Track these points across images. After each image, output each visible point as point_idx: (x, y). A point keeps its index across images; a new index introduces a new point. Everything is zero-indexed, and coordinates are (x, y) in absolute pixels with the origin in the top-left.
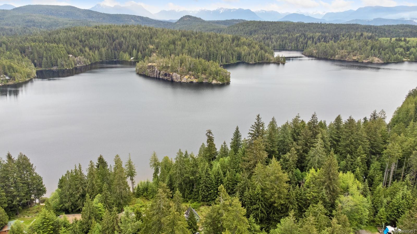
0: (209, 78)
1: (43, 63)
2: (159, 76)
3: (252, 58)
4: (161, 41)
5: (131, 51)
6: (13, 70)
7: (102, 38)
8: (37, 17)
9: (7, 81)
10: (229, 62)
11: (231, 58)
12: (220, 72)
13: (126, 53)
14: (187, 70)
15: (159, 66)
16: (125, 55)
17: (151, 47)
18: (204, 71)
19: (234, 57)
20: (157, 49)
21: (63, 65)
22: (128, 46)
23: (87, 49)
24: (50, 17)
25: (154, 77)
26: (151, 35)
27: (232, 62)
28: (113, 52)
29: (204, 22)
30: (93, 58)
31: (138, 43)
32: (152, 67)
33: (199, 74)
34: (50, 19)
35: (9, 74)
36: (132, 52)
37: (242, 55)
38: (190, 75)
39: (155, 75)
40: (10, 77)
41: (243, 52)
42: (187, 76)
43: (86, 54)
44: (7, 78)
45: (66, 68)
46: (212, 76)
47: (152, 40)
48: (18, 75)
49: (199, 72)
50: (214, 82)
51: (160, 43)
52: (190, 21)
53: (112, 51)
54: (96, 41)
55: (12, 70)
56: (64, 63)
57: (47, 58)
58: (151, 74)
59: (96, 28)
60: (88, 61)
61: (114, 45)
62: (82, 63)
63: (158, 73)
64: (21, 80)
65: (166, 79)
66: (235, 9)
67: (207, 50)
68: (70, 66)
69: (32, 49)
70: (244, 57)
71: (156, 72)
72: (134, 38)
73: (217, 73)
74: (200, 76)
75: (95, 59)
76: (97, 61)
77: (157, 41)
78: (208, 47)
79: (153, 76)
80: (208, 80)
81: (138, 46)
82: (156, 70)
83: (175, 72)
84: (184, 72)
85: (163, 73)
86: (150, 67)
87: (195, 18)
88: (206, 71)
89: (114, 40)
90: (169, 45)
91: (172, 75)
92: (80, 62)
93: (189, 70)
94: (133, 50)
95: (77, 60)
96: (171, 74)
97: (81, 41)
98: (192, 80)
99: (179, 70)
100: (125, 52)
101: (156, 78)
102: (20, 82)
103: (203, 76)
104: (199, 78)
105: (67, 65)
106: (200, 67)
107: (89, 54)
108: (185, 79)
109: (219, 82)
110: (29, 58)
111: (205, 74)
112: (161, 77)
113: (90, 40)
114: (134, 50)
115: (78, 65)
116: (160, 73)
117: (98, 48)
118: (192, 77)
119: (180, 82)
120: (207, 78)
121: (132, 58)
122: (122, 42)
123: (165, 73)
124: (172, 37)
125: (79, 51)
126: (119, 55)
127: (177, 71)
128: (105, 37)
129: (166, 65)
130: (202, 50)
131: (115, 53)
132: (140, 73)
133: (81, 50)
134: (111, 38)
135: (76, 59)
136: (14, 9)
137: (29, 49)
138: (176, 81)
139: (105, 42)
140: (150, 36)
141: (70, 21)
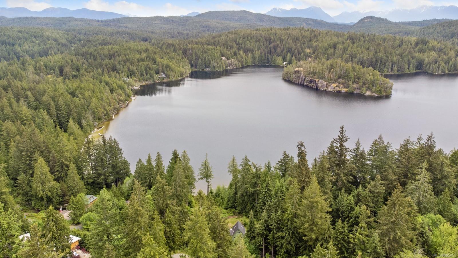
0: (363, 89)
1: (198, 65)
2: (304, 83)
3: (439, 68)
4: (320, 45)
5: (286, 55)
6: (170, 69)
7: (259, 41)
8: (213, 22)
9: (163, 78)
10: (402, 72)
11: (407, 66)
12: (377, 82)
13: (280, 57)
14: (337, 77)
15: (306, 72)
16: (278, 59)
17: (308, 51)
18: (357, 80)
19: (411, 65)
20: (314, 53)
21: (214, 67)
22: (284, 50)
23: (241, 52)
24: (223, 22)
25: (298, 84)
26: (311, 37)
27: (407, 71)
28: (267, 56)
29: (390, 24)
30: (245, 61)
31: (294, 47)
32: (298, 72)
33: (350, 83)
34: (222, 24)
35: (166, 72)
36: (285, 57)
37: (424, 63)
38: (339, 83)
39: (300, 81)
40: (166, 75)
41: (427, 59)
42: (335, 84)
43: (239, 57)
44: (164, 76)
45: (217, 70)
46: (367, 86)
47: (310, 43)
48: (172, 74)
49: (350, 81)
50: (368, 93)
51: (318, 46)
52: (371, 22)
53: (265, 55)
54: (252, 44)
55: (168, 69)
56: (216, 64)
57: (202, 60)
58: (296, 80)
59: (257, 31)
60: (240, 64)
61: (269, 48)
62: (233, 66)
63: (303, 79)
64: (174, 78)
65: (311, 87)
66: (443, 6)
67: (374, 55)
68: (221, 68)
69: (192, 51)
70: (427, 65)
71: (301, 77)
72: (291, 41)
73: (373, 83)
74: (350, 85)
75: (247, 63)
76: (249, 64)
77: (315, 44)
78: (376, 52)
79: (297, 82)
80: (361, 90)
81: (293, 49)
82: (302, 75)
83: (322, 79)
84: (332, 80)
85: (308, 79)
86: (296, 72)
87: (380, 19)
88: (360, 80)
89: (270, 43)
90: (328, 49)
91: (317, 82)
92: (231, 64)
93: (339, 78)
94: (287, 54)
95: (229, 62)
96: (317, 80)
97: (238, 44)
98: (340, 90)
99: (326, 76)
100: (278, 56)
101: (301, 84)
102: (174, 80)
103: (355, 85)
104: (349, 87)
105: (218, 67)
106: (352, 74)
107: (242, 58)
108: (333, 87)
109: (374, 94)
110: (188, 59)
111: (357, 83)
112: (305, 84)
113: (247, 43)
114: (289, 54)
115: (229, 68)
116: (305, 79)
117: (252, 51)
118: (342, 86)
119: (325, 90)
120: (359, 89)
121: (285, 63)
122: (278, 45)
123: (311, 79)
124: (335, 39)
125: (233, 54)
126: (272, 59)
127: (325, 78)
128: (262, 40)
129: (314, 70)
130: (367, 55)
131: (268, 57)
132: (285, 78)
133: (235, 54)
134: (268, 41)
135: (227, 62)
136: (196, 16)
137: (189, 51)
138: (321, 88)
139: (260, 45)
140: (309, 39)
141: (240, 25)
